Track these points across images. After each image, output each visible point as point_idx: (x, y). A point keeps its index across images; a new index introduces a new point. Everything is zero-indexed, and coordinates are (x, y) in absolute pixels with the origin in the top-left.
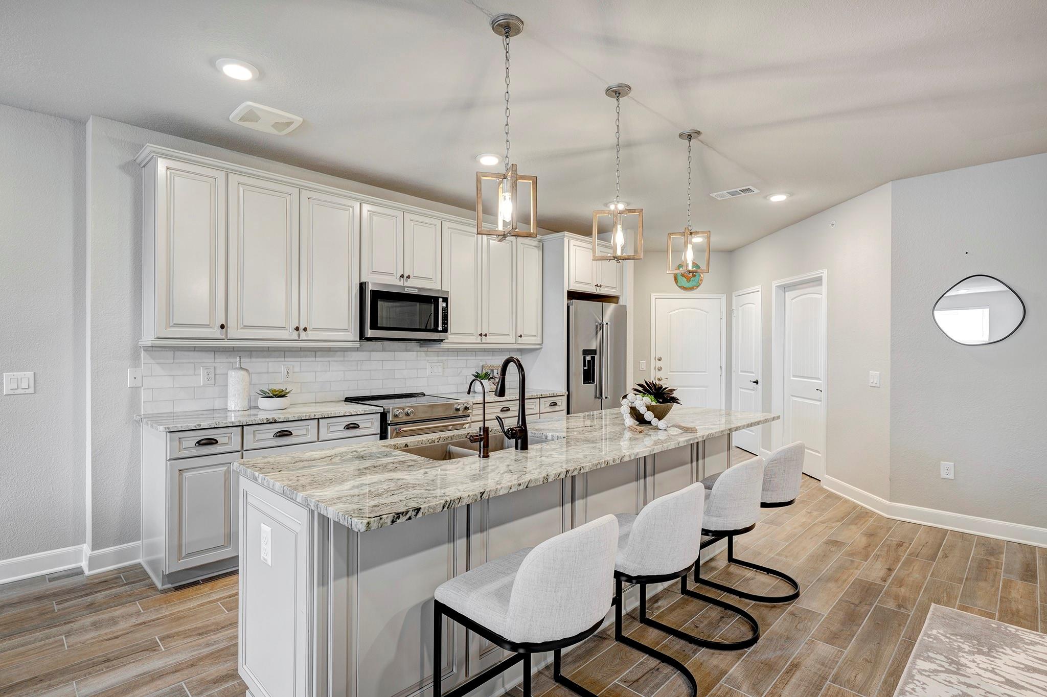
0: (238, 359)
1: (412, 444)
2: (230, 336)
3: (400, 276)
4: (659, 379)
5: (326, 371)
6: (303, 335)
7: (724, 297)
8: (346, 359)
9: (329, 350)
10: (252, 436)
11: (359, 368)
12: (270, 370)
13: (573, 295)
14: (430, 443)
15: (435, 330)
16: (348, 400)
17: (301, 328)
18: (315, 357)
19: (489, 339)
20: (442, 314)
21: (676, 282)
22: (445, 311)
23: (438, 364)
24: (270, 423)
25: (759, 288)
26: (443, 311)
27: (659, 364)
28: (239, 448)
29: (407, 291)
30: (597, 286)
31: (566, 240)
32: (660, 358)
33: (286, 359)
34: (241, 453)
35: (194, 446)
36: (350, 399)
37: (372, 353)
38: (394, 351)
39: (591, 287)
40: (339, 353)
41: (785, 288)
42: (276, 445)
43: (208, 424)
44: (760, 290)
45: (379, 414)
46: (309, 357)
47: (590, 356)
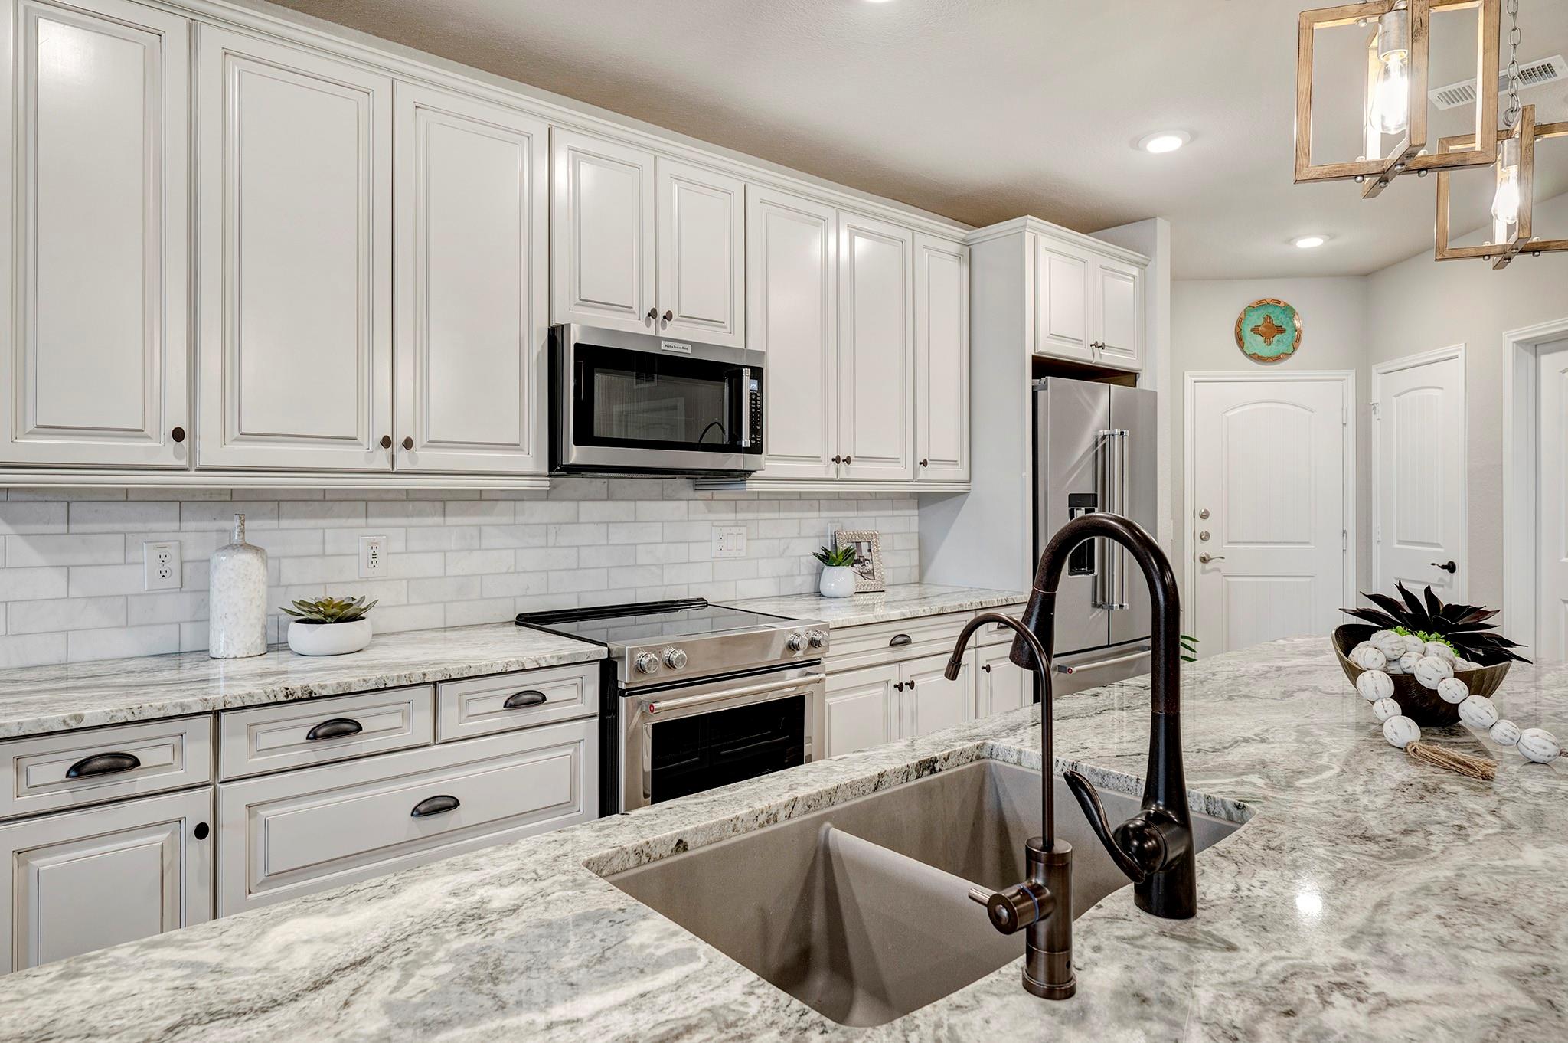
0: (237, 523)
1: (700, 840)
2: (203, 461)
3: (649, 315)
4: (1204, 558)
5: (471, 550)
6: (404, 460)
7: (1350, 378)
8: (520, 519)
9: (478, 497)
10: (245, 740)
11: (551, 542)
12: (330, 549)
13: (1044, 367)
14: (761, 826)
15: (734, 447)
16: (525, 620)
17: (399, 439)
18: (444, 516)
19: (856, 470)
20: (751, 408)
21: (1241, 347)
22: (756, 400)
23: (735, 530)
24: (295, 700)
25: (1458, 349)
26: (751, 399)
27: (1202, 526)
28: (206, 776)
29: (664, 348)
30: (1095, 345)
31: (1029, 237)
32: (1206, 511)
33: (372, 521)
34: (211, 789)
35: (64, 778)
36: (527, 620)
37: (582, 504)
38: (635, 500)
39: (1080, 348)
40: (502, 505)
41: (1537, 346)
42: (314, 760)
43: (107, 713)
44: (1461, 354)
45: (597, 665)
46: (427, 516)
47: (1083, 509)
